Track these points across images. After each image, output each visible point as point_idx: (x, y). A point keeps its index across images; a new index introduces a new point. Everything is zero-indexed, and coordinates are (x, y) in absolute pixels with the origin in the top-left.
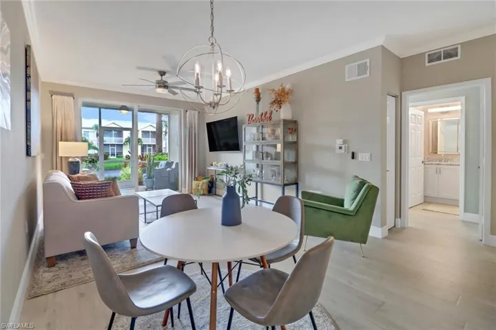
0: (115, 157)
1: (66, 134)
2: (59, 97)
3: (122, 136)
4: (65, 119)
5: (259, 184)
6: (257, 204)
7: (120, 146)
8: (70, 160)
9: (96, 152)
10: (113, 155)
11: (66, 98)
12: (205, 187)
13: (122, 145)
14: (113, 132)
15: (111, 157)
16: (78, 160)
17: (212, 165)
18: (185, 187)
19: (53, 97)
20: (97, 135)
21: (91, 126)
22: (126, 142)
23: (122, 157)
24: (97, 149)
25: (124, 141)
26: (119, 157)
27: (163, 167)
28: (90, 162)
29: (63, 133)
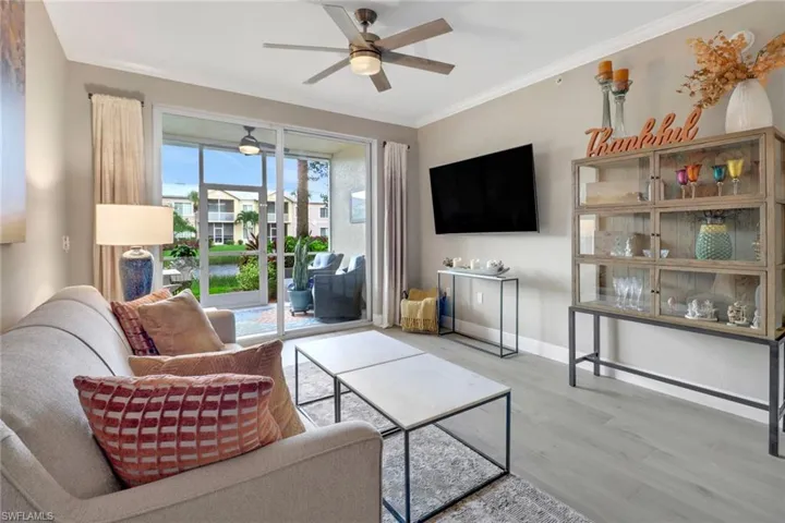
0: (222, 244)
1: (124, 187)
2: (108, 100)
3: (233, 211)
4: (121, 151)
5: (604, 320)
6: (597, 373)
7: (230, 226)
8: (128, 255)
9: (193, 235)
10: (219, 240)
11: (123, 102)
12: (432, 315)
13: (232, 224)
14: (219, 204)
15: (216, 244)
16: (146, 254)
17: (450, 265)
18: (381, 312)
19: (94, 97)
20: (196, 208)
21: (185, 194)
22: (239, 219)
23: (232, 243)
24: (195, 231)
25: (235, 218)
26: (229, 243)
27: (322, 266)
28: (182, 255)
29: (117, 184)
